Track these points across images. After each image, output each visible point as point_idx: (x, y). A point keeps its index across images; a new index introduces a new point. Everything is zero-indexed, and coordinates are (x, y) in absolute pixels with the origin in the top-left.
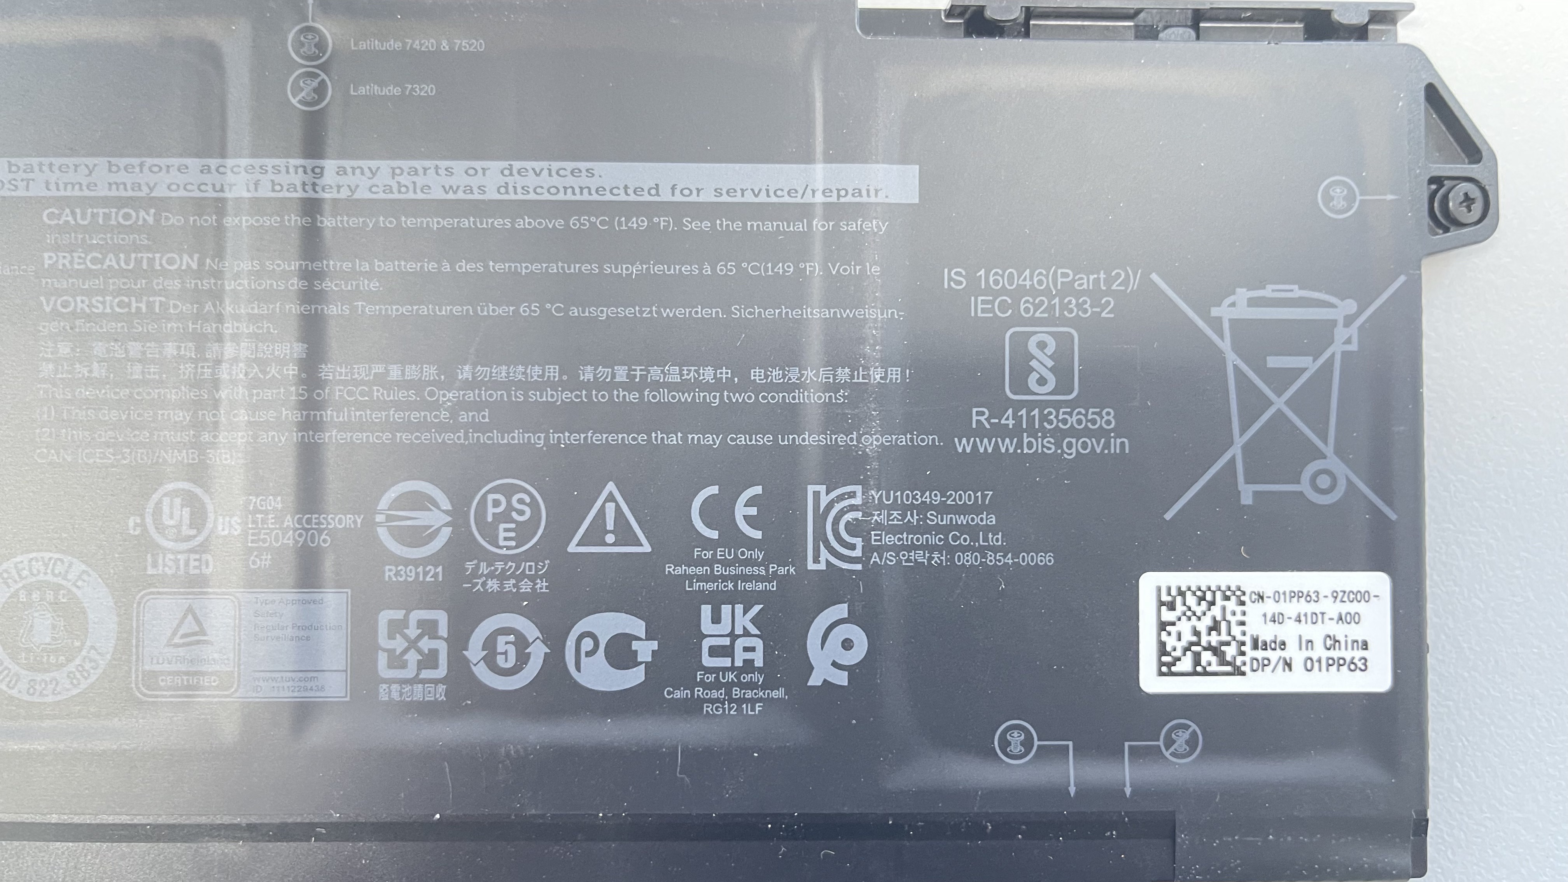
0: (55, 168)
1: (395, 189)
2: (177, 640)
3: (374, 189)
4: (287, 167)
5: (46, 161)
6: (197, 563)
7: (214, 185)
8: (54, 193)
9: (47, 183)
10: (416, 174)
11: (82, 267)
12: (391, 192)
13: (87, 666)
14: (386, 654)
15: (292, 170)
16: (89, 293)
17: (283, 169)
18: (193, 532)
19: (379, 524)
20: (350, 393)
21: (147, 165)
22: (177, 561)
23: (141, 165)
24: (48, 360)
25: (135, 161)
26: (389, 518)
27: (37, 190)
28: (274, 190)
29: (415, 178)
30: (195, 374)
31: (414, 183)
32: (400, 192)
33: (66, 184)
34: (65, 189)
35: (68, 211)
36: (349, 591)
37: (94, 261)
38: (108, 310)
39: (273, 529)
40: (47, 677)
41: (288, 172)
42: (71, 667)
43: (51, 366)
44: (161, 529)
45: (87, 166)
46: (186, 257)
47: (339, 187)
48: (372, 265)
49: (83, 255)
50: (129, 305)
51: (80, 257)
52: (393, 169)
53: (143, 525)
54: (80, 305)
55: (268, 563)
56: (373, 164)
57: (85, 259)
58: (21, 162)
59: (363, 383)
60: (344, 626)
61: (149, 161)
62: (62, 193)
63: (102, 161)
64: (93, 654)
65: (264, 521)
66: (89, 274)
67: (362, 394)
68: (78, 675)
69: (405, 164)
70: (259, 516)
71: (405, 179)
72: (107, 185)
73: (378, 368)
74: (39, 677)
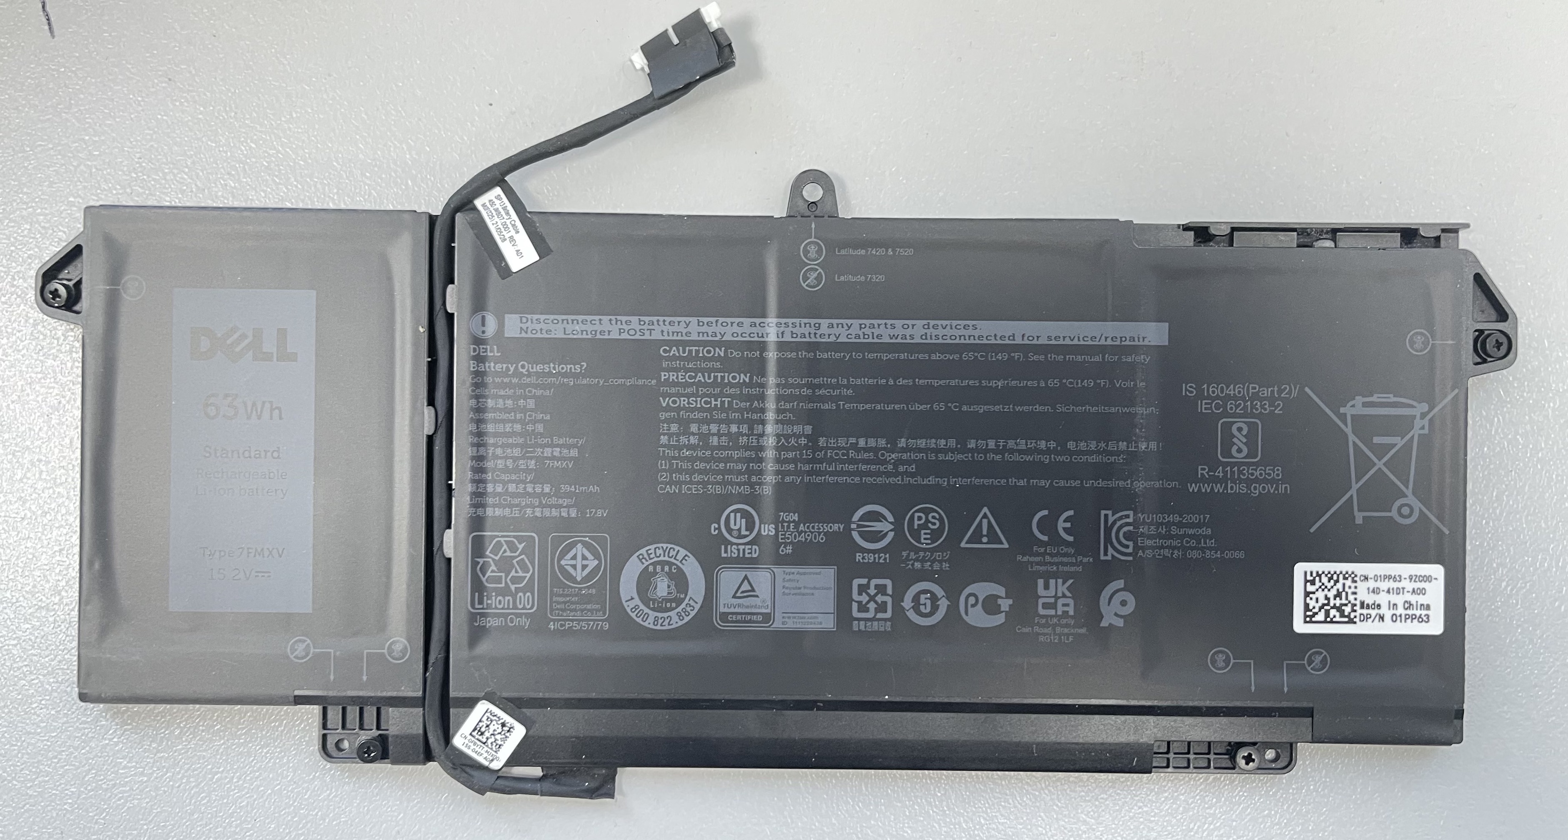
0: (667, 323)
1: (862, 337)
2: (738, 595)
3: (849, 336)
4: (800, 324)
5: (661, 319)
6: (750, 551)
7: (758, 334)
8: (666, 338)
9: (662, 331)
10: (874, 328)
11: (684, 380)
12: (859, 338)
13: (688, 609)
14: (856, 604)
15: (803, 325)
16: (688, 396)
17: (798, 325)
18: (747, 533)
19: (853, 530)
20: (837, 454)
21: (720, 322)
22: (738, 550)
23: (717, 321)
24: (664, 434)
25: (713, 320)
26: (859, 526)
27: (656, 336)
28: (792, 337)
29: (873, 330)
30: (748, 442)
31: (873, 333)
32: (864, 338)
33: (673, 333)
34: (673, 335)
35: (674, 348)
36: (836, 567)
37: (690, 377)
38: (699, 406)
39: (793, 532)
40: (666, 615)
41: (800, 327)
42: (679, 609)
43: (666, 437)
44: (730, 531)
45: (685, 322)
46: (742, 375)
47: (829, 335)
48: (848, 381)
49: (684, 374)
50: (710, 403)
51: (682, 375)
52: (861, 325)
53: (719, 528)
54: (682, 402)
55: (790, 551)
56: (849, 322)
57: (685, 376)
58: (647, 319)
59: (844, 448)
60: (833, 587)
61: (721, 320)
62: (671, 338)
63: (694, 320)
64: (692, 602)
65: (788, 527)
66: (686, 385)
67: (843, 455)
68: (683, 614)
69: (867, 322)
70: (786, 524)
71: (867, 331)
72: (697, 334)
73: (853, 440)
74: (660, 615)
